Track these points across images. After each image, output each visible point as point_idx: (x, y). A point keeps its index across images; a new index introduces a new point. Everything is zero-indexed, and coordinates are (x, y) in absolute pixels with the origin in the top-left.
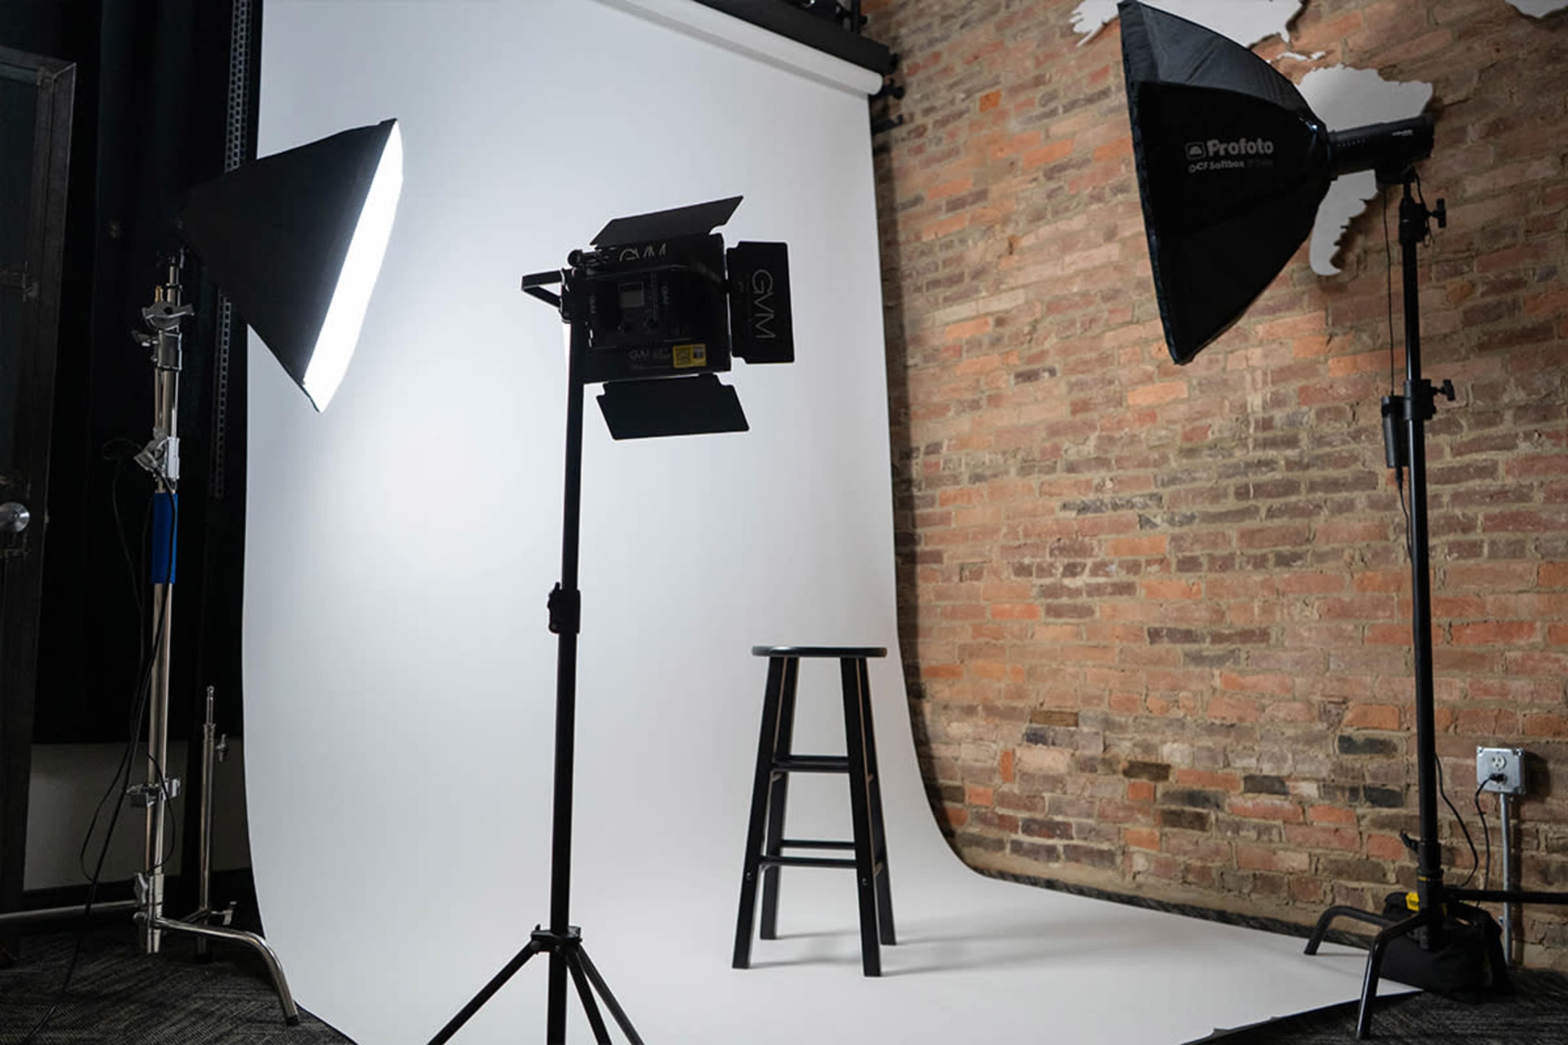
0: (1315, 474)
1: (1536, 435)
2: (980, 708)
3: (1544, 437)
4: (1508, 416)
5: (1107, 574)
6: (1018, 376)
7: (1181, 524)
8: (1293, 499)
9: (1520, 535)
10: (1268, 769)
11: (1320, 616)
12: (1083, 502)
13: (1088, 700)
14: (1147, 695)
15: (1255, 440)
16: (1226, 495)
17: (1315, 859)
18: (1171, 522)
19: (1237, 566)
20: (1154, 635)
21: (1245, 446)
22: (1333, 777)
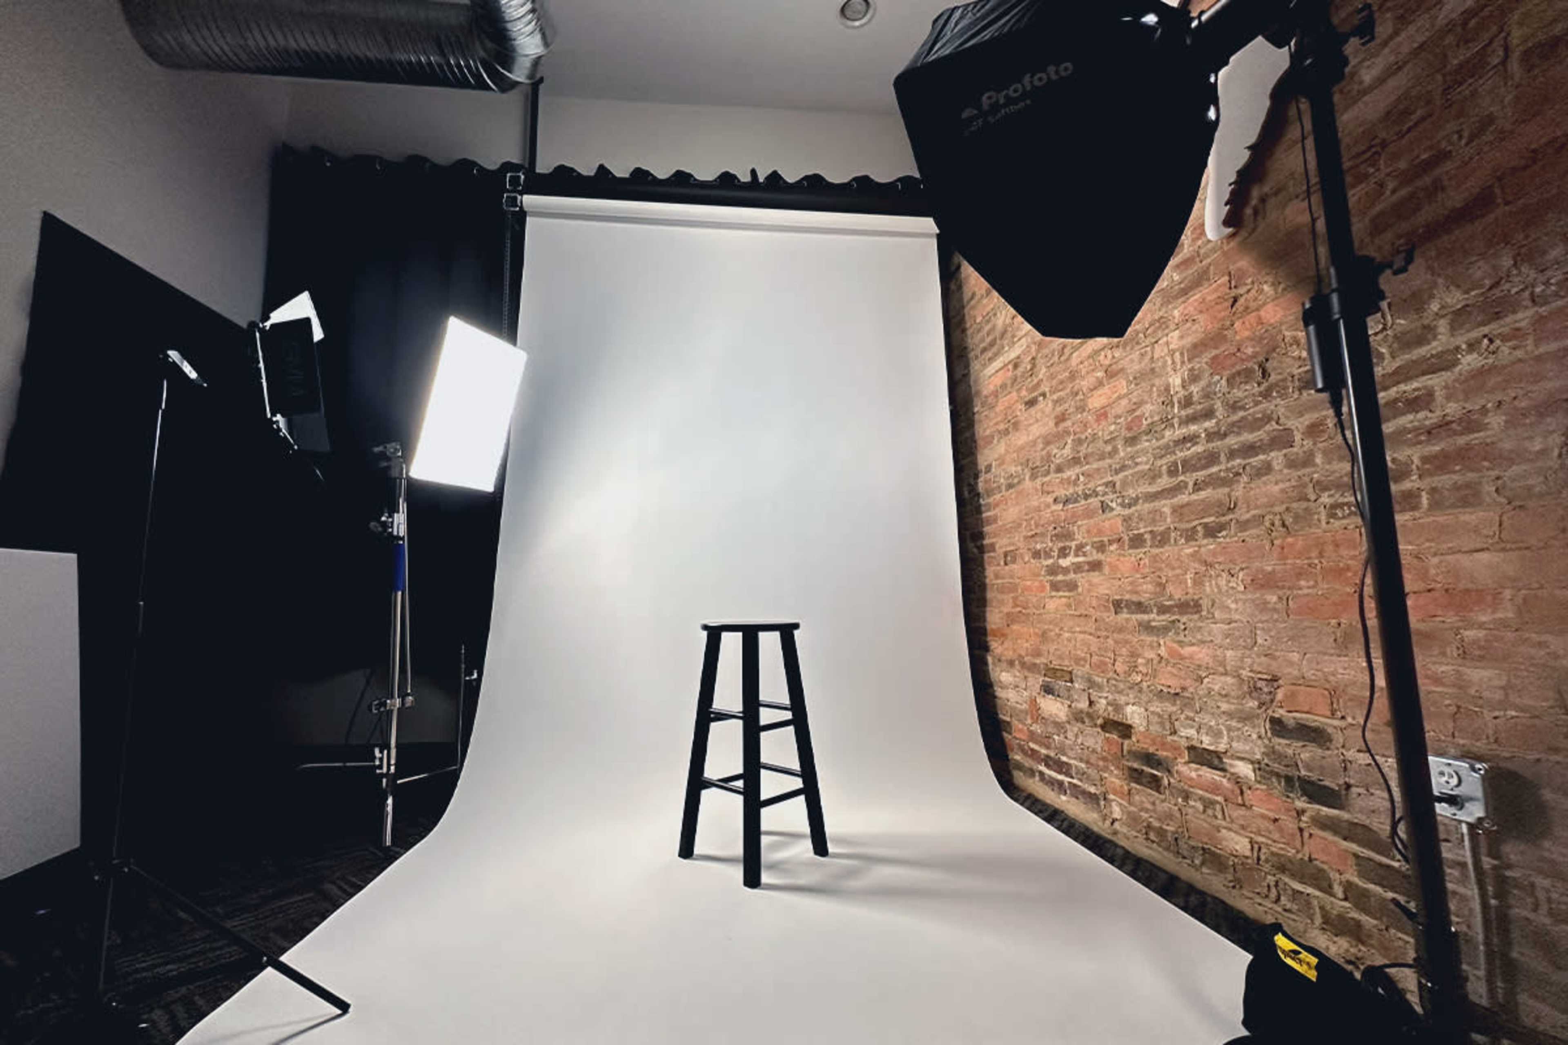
0: (1232, 441)
1: (1486, 341)
2: (1017, 662)
3: (1498, 342)
4: (1443, 326)
5: (1085, 555)
6: (1026, 403)
7: (1130, 506)
8: (1214, 469)
9: (1471, 476)
10: (1207, 742)
11: (1245, 588)
12: (1066, 495)
13: (1078, 661)
14: (1115, 660)
15: (1180, 417)
16: (1160, 476)
17: (1256, 846)
18: (1123, 505)
19: (1172, 541)
20: (1118, 606)
21: (1173, 426)
22: (1266, 761)
